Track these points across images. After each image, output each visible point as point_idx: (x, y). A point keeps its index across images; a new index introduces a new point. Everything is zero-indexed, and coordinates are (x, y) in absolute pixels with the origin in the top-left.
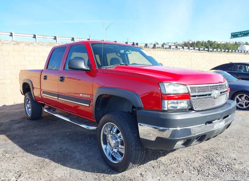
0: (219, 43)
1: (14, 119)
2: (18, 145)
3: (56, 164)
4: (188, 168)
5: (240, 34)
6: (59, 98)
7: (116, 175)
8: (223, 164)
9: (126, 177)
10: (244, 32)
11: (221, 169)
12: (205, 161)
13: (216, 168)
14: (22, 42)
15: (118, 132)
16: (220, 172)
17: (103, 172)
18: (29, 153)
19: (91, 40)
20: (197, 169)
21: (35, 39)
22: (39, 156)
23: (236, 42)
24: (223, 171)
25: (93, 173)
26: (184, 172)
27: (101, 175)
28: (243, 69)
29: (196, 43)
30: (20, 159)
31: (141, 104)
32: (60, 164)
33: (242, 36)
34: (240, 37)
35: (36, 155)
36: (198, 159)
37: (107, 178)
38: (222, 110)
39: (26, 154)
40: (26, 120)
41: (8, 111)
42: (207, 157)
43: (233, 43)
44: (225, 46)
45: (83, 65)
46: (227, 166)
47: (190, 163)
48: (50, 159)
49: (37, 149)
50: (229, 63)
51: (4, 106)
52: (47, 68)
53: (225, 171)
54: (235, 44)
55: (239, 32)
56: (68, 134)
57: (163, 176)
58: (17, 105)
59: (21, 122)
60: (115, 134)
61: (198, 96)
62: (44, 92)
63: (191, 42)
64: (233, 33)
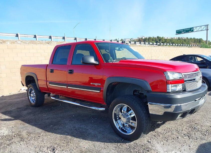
0: (166, 38)
1: (19, 107)
2: (37, 127)
3: (79, 139)
4: (180, 135)
5: (183, 31)
6: (68, 87)
7: (130, 143)
8: (204, 131)
9: (138, 144)
10: (186, 29)
11: (204, 134)
12: (190, 129)
13: (200, 134)
14: (8, 41)
15: (128, 110)
16: (204, 136)
17: (118, 142)
18: (50, 132)
19: (97, 40)
20: (187, 136)
21: (17, 37)
22: (61, 134)
23: (179, 38)
24: (205, 135)
25: (112, 144)
26: (179, 137)
27: (118, 144)
28: (193, 60)
29: (148, 38)
30: (45, 138)
31: (150, 88)
32: (82, 139)
33: (185, 32)
34: (183, 33)
35: (57, 134)
36: (184, 129)
37: (123, 146)
38: (202, 90)
39: (48, 133)
40: (31, 107)
41: (9, 101)
42: (191, 127)
43: (177, 38)
44: (171, 41)
45: (92, 60)
46: (207, 132)
47: (180, 131)
48: (71, 136)
49: (55, 129)
50: (182, 55)
51: (3, 96)
52: (52, 63)
53: (207, 135)
54: (178, 39)
55: (182, 30)
56: (73, 116)
57: (165, 142)
58: (14, 95)
59: (27, 109)
60: (126, 112)
61: (188, 81)
62: (50, 83)
63: (144, 38)
64: (178, 30)
